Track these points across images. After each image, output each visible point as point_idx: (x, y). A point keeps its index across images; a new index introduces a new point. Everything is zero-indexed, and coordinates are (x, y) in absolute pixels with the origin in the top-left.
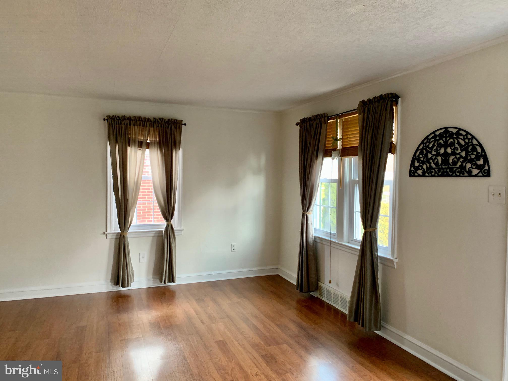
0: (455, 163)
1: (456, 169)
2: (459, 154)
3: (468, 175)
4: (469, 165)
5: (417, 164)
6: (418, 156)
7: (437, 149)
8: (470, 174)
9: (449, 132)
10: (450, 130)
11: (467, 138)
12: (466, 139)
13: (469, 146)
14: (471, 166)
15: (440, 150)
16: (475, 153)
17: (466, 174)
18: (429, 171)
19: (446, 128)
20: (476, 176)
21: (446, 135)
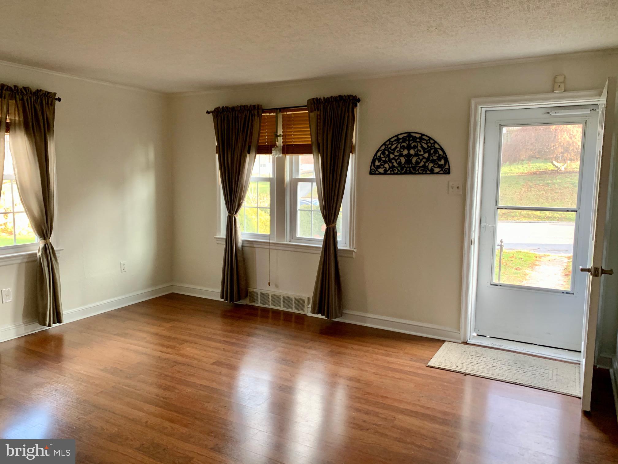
0: (417, 163)
1: (418, 168)
2: (422, 155)
3: (430, 173)
4: (431, 165)
5: (377, 163)
6: (380, 156)
7: (400, 150)
8: (432, 172)
9: (412, 136)
10: (413, 134)
11: (430, 142)
12: (428, 143)
13: (431, 149)
14: (434, 165)
15: (403, 151)
16: (437, 155)
17: (428, 172)
18: (392, 169)
19: (409, 133)
20: (437, 173)
21: (409, 138)
